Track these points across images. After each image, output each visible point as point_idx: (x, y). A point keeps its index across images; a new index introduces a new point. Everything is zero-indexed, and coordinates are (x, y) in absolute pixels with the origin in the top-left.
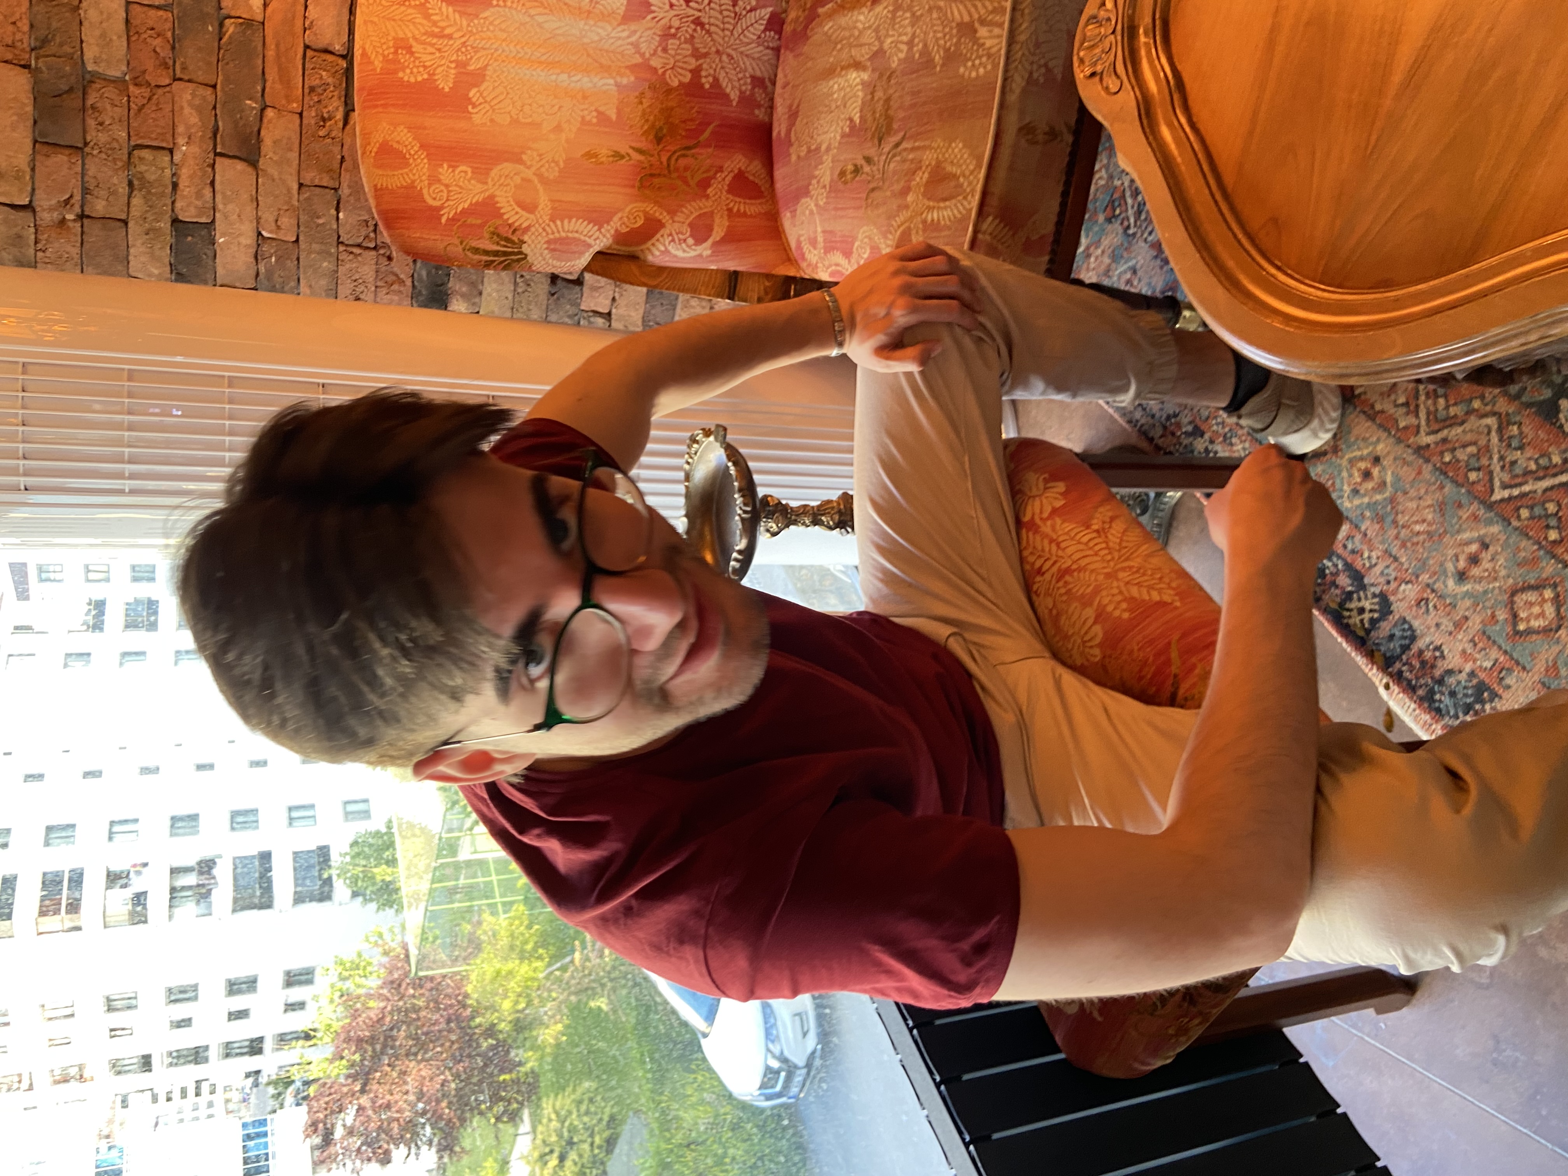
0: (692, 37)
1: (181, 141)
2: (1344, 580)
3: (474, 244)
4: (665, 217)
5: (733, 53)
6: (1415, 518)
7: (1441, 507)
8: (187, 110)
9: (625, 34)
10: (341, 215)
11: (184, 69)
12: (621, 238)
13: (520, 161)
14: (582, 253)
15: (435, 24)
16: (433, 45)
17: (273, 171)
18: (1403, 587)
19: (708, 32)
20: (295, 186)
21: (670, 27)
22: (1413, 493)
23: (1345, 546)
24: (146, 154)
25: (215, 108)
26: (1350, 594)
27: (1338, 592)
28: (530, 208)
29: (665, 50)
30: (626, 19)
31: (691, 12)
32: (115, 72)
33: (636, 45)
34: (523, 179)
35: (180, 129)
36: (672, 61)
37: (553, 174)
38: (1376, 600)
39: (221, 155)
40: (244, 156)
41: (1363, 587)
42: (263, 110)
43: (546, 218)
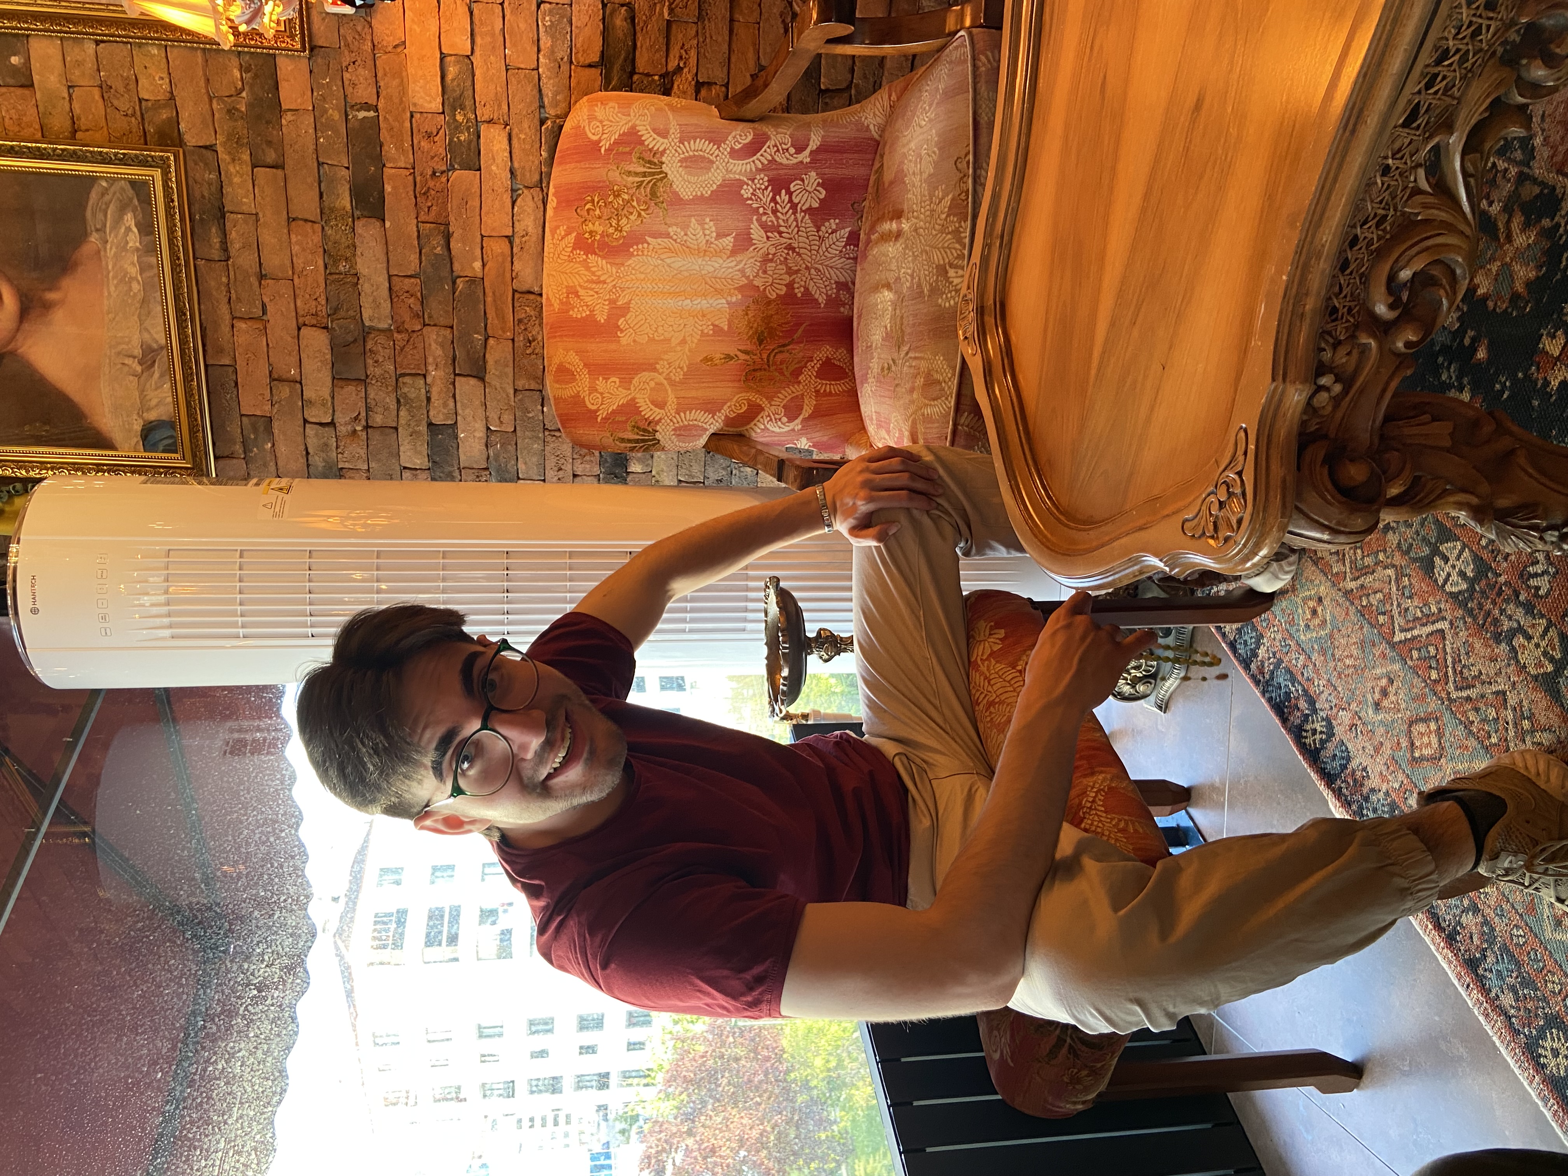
0: (786, 259)
1: (430, 368)
2: (1303, 704)
3: (621, 435)
4: (764, 403)
5: (820, 267)
6: (1346, 653)
7: (1362, 645)
8: (434, 346)
9: (734, 263)
10: (545, 409)
11: (430, 317)
12: (729, 422)
13: (655, 370)
14: (701, 436)
15: (593, 273)
16: (592, 289)
17: (496, 382)
18: (1341, 713)
19: (799, 254)
20: (512, 392)
21: (768, 254)
22: (1344, 632)
23: (1303, 674)
24: (407, 380)
25: (453, 342)
26: (1307, 716)
27: (1299, 714)
28: (661, 405)
29: (765, 272)
30: (734, 252)
31: (783, 240)
32: (383, 325)
33: (742, 271)
34: (657, 384)
35: (430, 360)
36: (770, 280)
37: (678, 377)
38: (1324, 723)
39: (459, 375)
40: (475, 374)
41: (1315, 711)
42: (486, 340)
43: (673, 412)
